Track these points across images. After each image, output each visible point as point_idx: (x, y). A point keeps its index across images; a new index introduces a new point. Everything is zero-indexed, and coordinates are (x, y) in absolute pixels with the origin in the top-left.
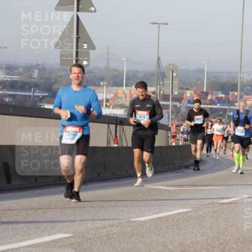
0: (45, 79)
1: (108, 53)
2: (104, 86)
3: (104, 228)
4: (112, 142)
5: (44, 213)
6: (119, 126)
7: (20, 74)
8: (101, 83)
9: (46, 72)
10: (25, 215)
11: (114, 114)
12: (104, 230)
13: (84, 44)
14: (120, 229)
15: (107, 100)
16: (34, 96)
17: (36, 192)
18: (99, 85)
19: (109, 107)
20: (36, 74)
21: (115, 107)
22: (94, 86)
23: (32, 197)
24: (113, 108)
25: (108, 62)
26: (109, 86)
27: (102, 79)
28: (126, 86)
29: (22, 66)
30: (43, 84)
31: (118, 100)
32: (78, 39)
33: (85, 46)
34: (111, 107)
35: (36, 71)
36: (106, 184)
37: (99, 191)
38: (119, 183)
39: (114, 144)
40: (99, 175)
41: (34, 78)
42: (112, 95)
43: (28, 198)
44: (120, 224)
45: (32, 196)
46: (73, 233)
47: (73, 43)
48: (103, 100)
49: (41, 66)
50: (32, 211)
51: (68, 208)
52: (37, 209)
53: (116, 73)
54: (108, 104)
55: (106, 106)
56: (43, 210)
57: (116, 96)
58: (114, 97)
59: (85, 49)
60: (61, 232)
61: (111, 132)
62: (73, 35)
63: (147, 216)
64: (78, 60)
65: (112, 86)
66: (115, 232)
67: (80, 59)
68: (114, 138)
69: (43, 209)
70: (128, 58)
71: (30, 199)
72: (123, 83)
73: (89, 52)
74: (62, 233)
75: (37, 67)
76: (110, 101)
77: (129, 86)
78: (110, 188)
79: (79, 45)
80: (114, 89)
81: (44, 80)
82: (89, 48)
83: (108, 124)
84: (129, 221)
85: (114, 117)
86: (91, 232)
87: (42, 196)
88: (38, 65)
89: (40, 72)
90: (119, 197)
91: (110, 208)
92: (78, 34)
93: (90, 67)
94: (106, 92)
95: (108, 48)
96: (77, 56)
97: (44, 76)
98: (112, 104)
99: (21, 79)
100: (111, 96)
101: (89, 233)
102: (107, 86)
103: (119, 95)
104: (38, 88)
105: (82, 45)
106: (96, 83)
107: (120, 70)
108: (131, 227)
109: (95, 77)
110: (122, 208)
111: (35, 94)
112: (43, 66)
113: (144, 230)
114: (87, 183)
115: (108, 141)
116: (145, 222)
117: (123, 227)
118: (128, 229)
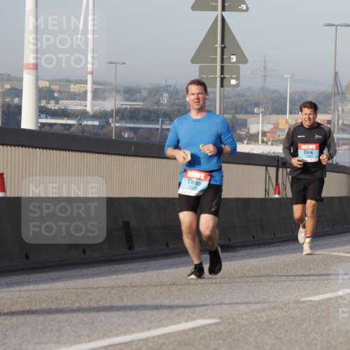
0: (179, 105)
1: (265, 68)
2: (258, 114)
3: (264, 311)
4: (272, 191)
5: (179, 290)
6: (281, 169)
7: (144, 100)
8: (256, 110)
9: (179, 96)
10: (154, 293)
11: (274, 153)
12: (263, 314)
13: (232, 56)
14: (286, 312)
15: (264, 134)
16: (163, 130)
17: (169, 261)
18: (253, 113)
19: (267, 143)
20: (165, 99)
21: (275, 142)
22: (245, 114)
23: (162, 269)
24: (272, 144)
25: (265, 80)
26: (266, 114)
27: (257, 105)
28: (291, 113)
29: (146, 89)
30: (175, 113)
31: (279, 133)
32: (223, 49)
33: (234, 58)
34: (270, 143)
35: (166, 95)
36: (263, 250)
37: (254, 259)
38: (283, 248)
39: (275, 194)
40: (254, 238)
41: (163, 105)
42: (271, 126)
43: (157, 269)
44: (285, 305)
45: (162, 267)
46: (220, 318)
47: (216, 55)
48: (258, 133)
49: (172, 88)
50: (162, 288)
51: (212, 283)
52: (170, 285)
53: (277, 95)
54: (265, 139)
55: (263, 142)
56: (178, 287)
57: (276, 127)
58: (274, 128)
59: (234, 63)
60: (203, 317)
61: (269, 178)
62: (217, 43)
63: (323, 294)
64: (224, 78)
65: (271, 114)
66: (278, 316)
67: (226, 76)
68: (274, 186)
69: (178, 285)
70: (293, 75)
71: (159, 272)
72: (286, 110)
73: (239, 67)
74: (205, 318)
75: (166, 88)
76: (268, 135)
77: (295, 114)
78: (270, 255)
79: (225, 57)
80: (275, 117)
81: (176, 107)
82: (238, 61)
83: (266, 166)
84: (298, 302)
85: (274, 157)
86: (245, 317)
87: (177, 267)
88: (168, 86)
89: (170, 96)
90: (283, 269)
91: (271, 284)
92: (223, 41)
93: (239, 88)
94: (262, 123)
95: (265, 61)
96: (222, 72)
97: (177, 102)
98: (271, 139)
99: (145, 106)
100: (268, 127)
101: (242, 319)
102: (264, 114)
103: (281, 127)
104: (168, 119)
105: (230, 58)
106: (249, 110)
107: (282, 91)
108: (301, 309)
109: (246, 101)
110: (288, 283)
111: (164, 127)
112: (175, 88)
113: (319, 314)
114: (238, 249)
115: (266, 190)
116: (320, 302)
117: (289, 310)
118: (297, 312)
